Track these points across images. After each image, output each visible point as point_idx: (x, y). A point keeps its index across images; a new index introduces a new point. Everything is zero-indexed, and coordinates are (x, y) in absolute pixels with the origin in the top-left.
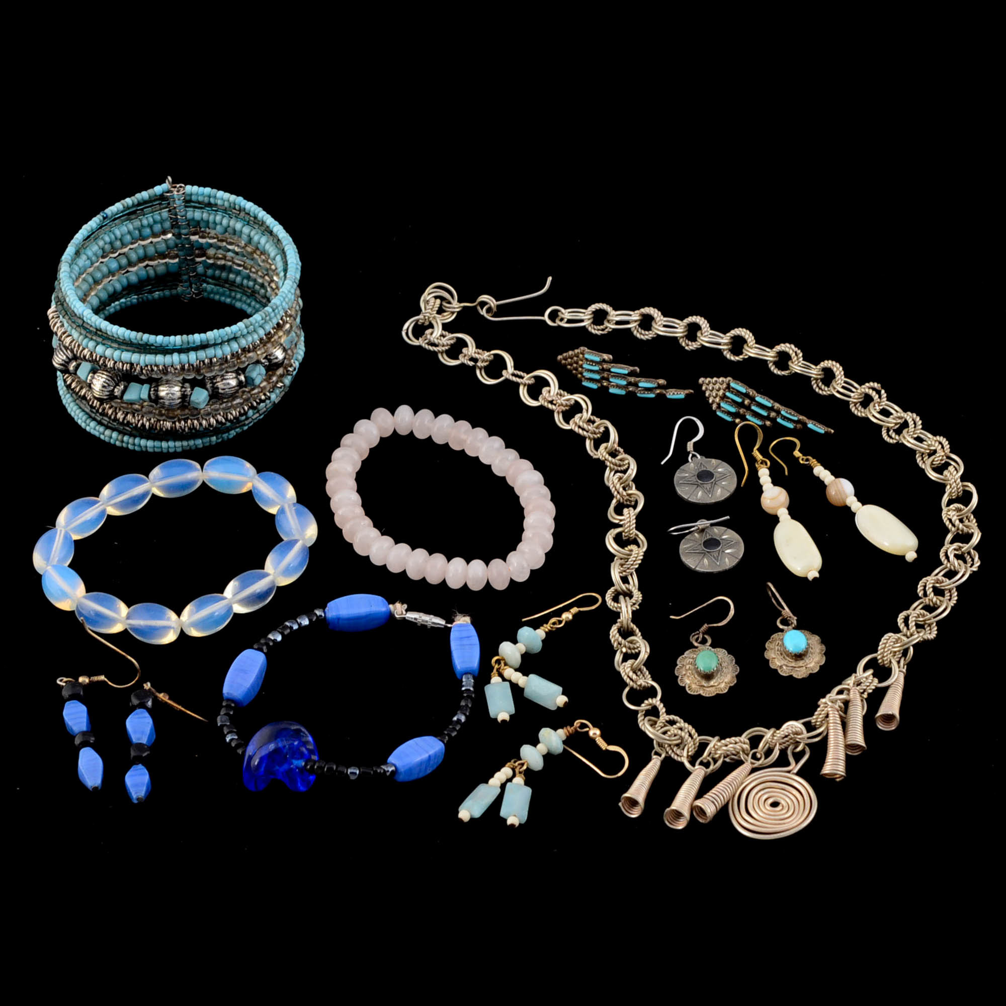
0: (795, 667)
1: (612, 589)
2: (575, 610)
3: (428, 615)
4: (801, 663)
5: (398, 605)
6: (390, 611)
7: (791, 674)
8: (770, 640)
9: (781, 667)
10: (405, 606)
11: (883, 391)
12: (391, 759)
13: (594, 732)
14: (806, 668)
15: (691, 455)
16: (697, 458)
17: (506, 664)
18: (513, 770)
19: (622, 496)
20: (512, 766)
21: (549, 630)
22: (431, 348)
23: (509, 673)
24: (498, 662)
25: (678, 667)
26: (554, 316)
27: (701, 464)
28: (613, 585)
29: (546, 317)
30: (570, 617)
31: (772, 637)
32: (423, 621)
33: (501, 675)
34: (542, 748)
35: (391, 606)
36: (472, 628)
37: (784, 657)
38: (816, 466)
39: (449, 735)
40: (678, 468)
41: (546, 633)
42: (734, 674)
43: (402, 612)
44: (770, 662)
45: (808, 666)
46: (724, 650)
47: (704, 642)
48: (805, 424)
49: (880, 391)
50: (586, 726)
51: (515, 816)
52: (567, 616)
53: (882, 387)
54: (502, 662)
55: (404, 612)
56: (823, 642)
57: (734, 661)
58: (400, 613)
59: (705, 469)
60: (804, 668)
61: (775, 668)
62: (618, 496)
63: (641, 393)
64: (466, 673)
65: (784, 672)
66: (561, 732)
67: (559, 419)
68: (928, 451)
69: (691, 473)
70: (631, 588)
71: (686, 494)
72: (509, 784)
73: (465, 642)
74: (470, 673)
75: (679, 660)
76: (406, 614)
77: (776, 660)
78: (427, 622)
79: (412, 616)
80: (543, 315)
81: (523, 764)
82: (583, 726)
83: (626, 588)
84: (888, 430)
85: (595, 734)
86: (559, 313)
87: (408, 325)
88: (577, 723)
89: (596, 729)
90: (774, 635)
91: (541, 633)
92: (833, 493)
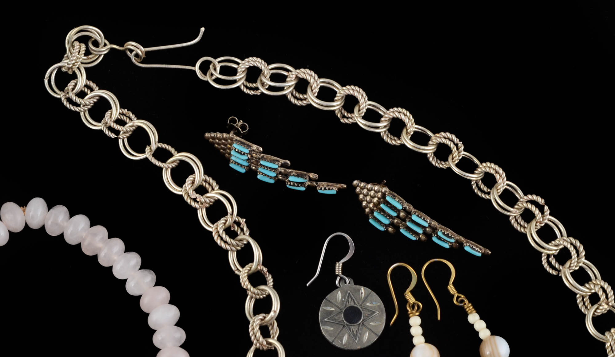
11: (546, 208)
15: (339, 278)
16: (346, 283)
19: (261, 344)
22: (73, 108)
26: (205, 68)
27: (349, 293)
29: (197, 68)
38: (471, 313)
40: (324, 297)
48: (461, 245)
49: (543, 207)
53: (546, 203)
59: (352, 304)
62: (258, 345)
63: (290, 185)
67: (202, 215)
68: (590, 294)
69: (337, 307)
71: (330, 335)
80: (194, 66)
84: (548, 256)
86: (211, 66)
87: (52, 72)
92: (488, 353)
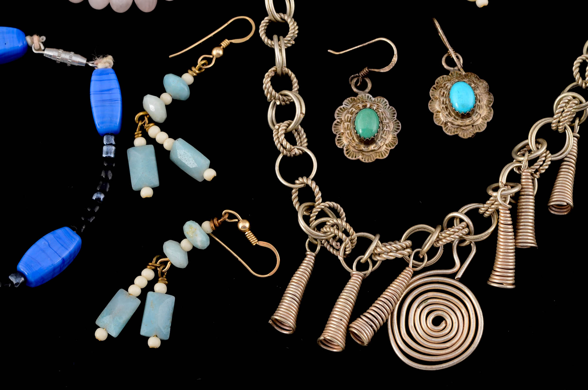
0: (461, 126)
1: (266, 19)
2: (225, 43)
3: (68, 53)
4: (467, 121)
5: (36, 38)
6: (28, 45)
7: (456, 133)
8: (434, 86)
9: (446, 124)
10: (44, 38)
12: (21, 267)
13: (244, 225)
14: (473, 126)
17: (151, 121)
18: (155, 270)
20: (153, 268)
21: (197, 74)
23: (154, 131)
24: (142, 118)
25: (335, 122)
28: (267, 15)
30: (221, 52)
31: (436, 81)
32: (62, 59)
33: (145, 134)
34: (186, 244)
35: (28, 39)
36: (113, 76)
37: (449, 113)
39: (86, 222)
41: (194, 77)
42: (396, 133)
43: (40, 47)
44: (435, 116)
45: (475, 124)
46: (386, 100)
47: (362, 87)
50: (235, 217)
51: (156, 336)
52: (217, 52)
54: (146, 119)
55: (43, 48)
56: (491, 90)
57: (396, 115)
58: (39, 47)
60: (471, 126)
61: (440, 125)
64: (107, 134)
65: (449, 132)
66: (207, 225)
70: (286, 18)
72: (150, 294)
73: (106, 96)
74: (112, 134)
75: (337, 112)
76: (44, 50)
77: (441, 114)
78: (67, 60)
79: (51, 53)
81: (165, 263)
82: (231, 216)
83: (281, 18)
85: (244, 227)
88: (225, 214)
89: (245, 221)
90: (439, 79)
91: (188, 78)
